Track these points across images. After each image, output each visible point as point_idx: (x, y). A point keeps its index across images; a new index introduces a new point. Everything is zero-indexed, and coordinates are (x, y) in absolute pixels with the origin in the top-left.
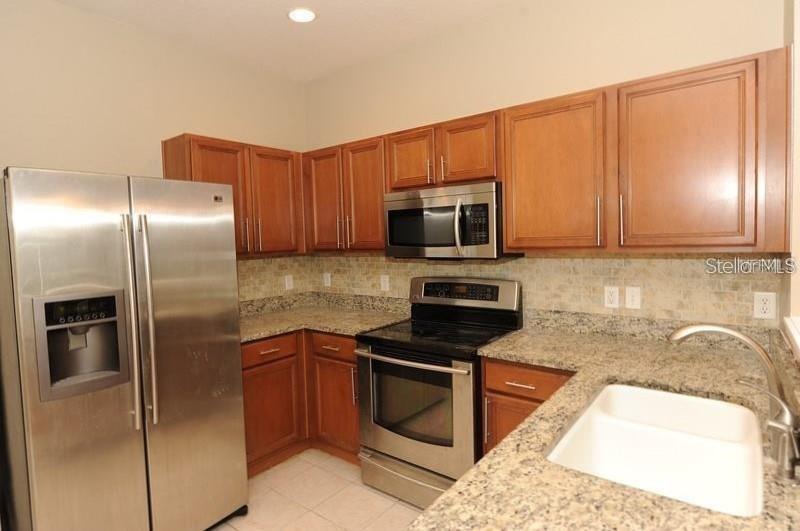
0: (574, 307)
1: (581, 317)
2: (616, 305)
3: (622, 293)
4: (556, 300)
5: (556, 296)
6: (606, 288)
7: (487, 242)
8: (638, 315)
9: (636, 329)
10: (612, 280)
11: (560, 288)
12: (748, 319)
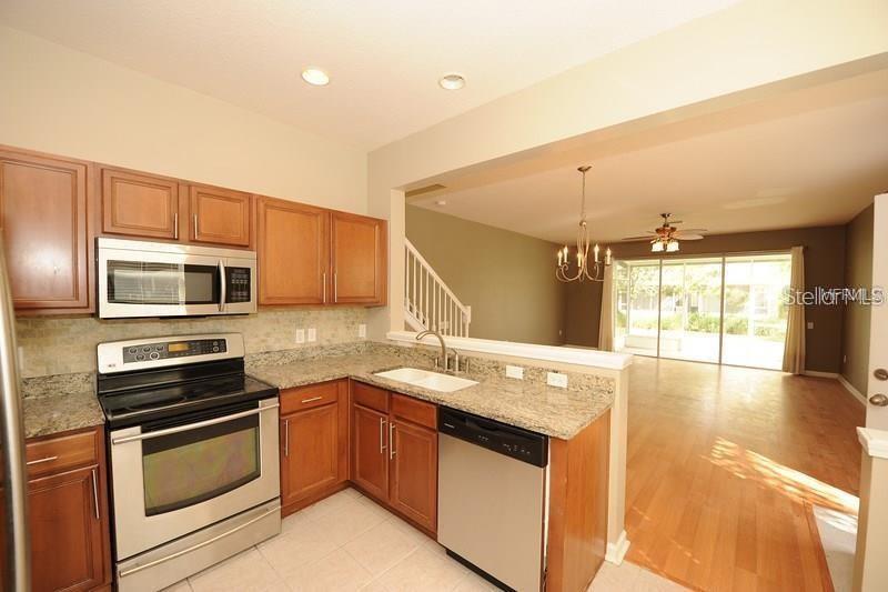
0: (277, 347)
1: (283, 353)
2: (303, 341)
3: (306, 333)
4: (263, 345)
5: (263, 341)
6: (298, 331)
7: (249, 300)
8: (314, 345)
9: (314, 354)
10: (300, 326)
11: (268, 335)
12: (357, 338)
